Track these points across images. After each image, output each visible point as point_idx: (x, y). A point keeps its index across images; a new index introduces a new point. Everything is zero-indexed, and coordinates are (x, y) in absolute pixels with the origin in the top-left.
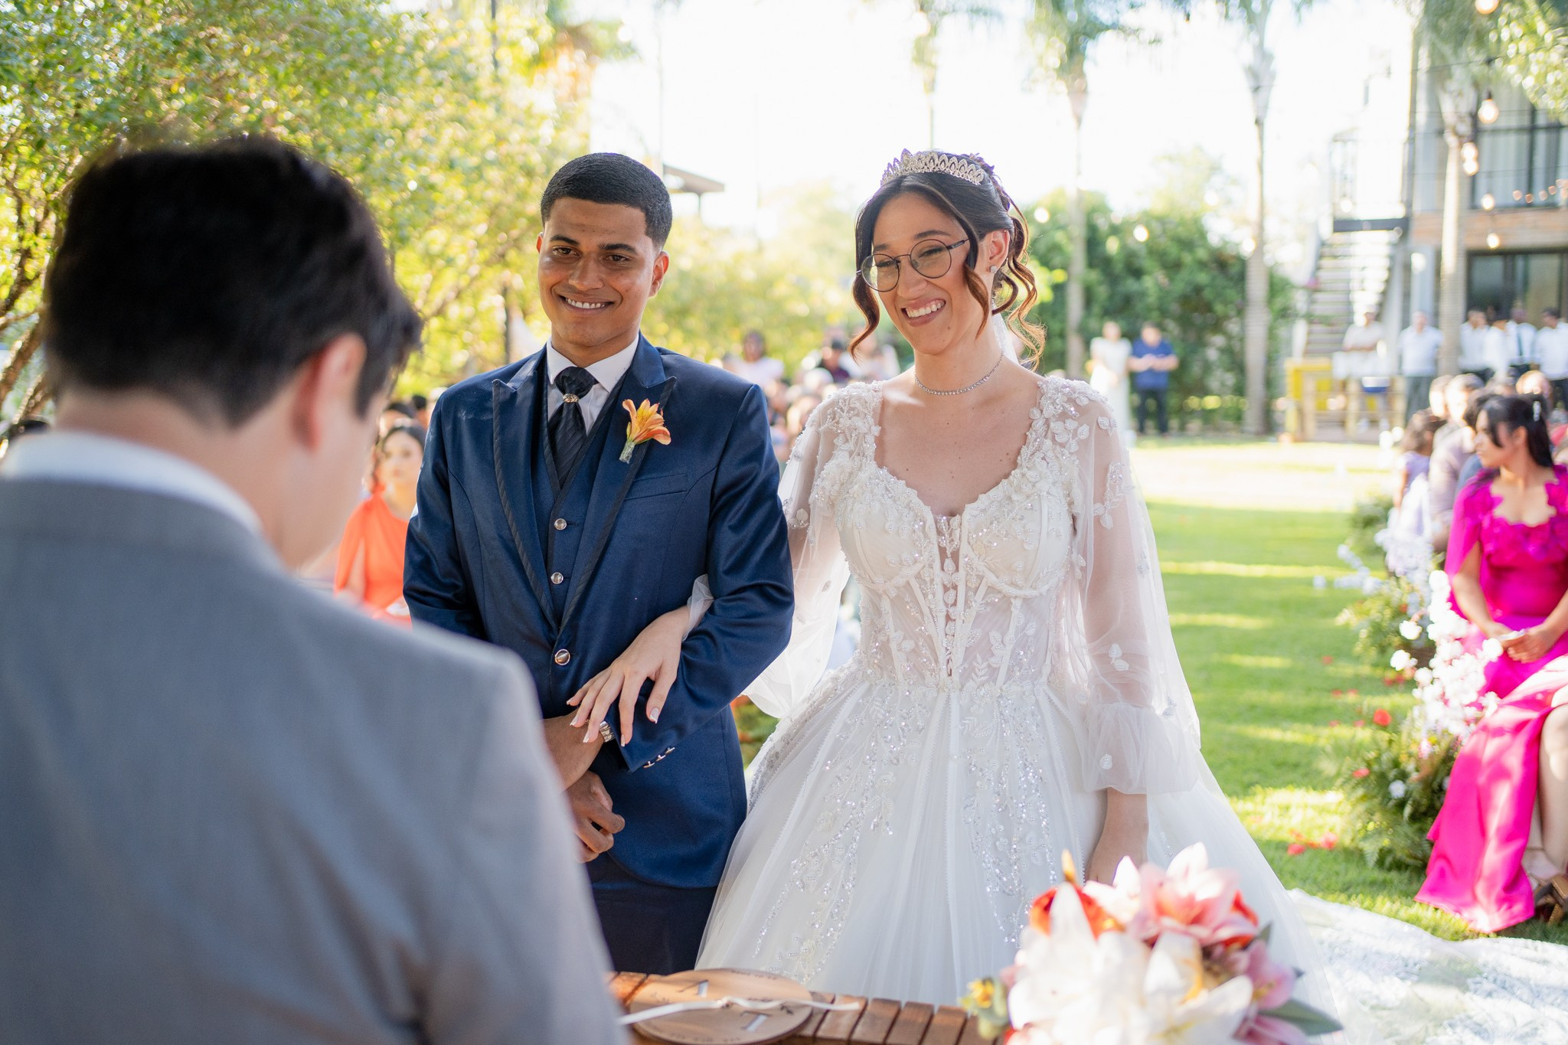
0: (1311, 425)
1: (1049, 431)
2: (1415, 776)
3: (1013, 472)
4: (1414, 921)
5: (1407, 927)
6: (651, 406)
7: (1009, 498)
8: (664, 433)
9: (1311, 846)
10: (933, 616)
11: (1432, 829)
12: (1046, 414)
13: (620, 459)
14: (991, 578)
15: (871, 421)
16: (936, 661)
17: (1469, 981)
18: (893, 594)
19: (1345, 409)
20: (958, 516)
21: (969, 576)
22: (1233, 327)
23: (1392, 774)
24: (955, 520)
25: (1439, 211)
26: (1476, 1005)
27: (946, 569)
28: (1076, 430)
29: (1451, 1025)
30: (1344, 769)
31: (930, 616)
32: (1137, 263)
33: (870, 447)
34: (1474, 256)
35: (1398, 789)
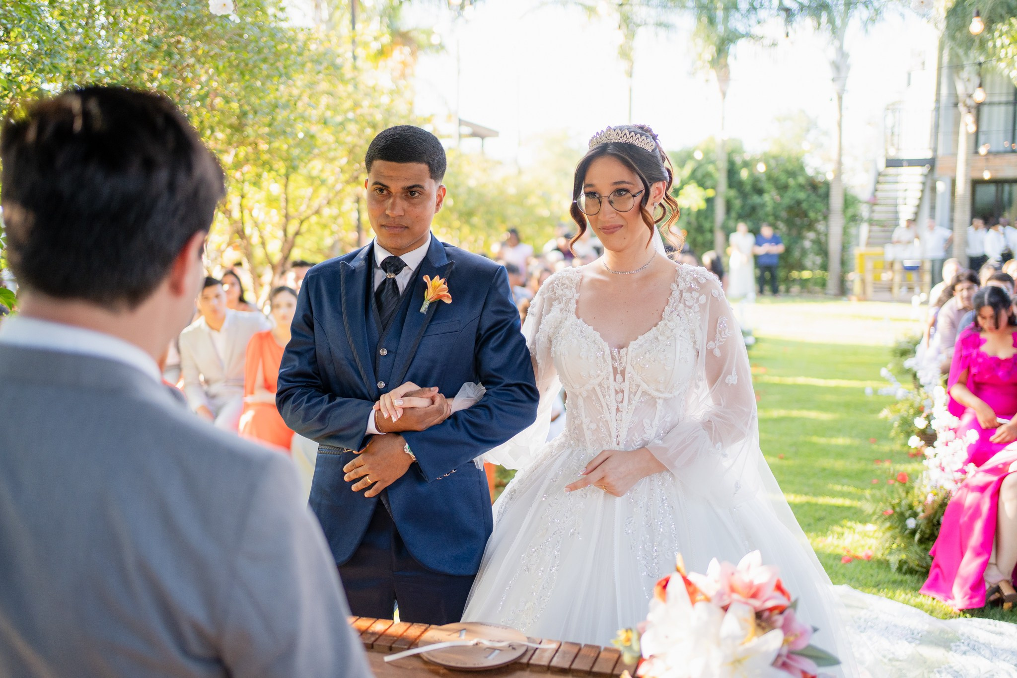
0: (870, 290)
1: (682, 298)
2: (921, 515)
3: (660, 323)
4: (919, 606)
5: (914, 610)
6: (440, 279)
7: (657, 338)
8: (448, 296)
9: (857, 557)
10: (609, 409)
11: (932, 549)
12: (681, 287)
13: (421, 311)
14: (644, 386)
15: (574, 290)
16: (610, 436)
17: (952, 644)
18: (585, 395)
19: (892, 280)
20: (625, 349)
21: (631, 385)
22: (821, 227)
23: (907, 514)
24: (623, 351)
25: (955, 155)
26: (956, 659)
27: (617, 380)
28: (698, 298)
29: (939, 672)
30: (878, 510)
31: (607, 409)
32: (760, 185)
33: (573, 306)
34: (976, 183)
35: (911, 523)
